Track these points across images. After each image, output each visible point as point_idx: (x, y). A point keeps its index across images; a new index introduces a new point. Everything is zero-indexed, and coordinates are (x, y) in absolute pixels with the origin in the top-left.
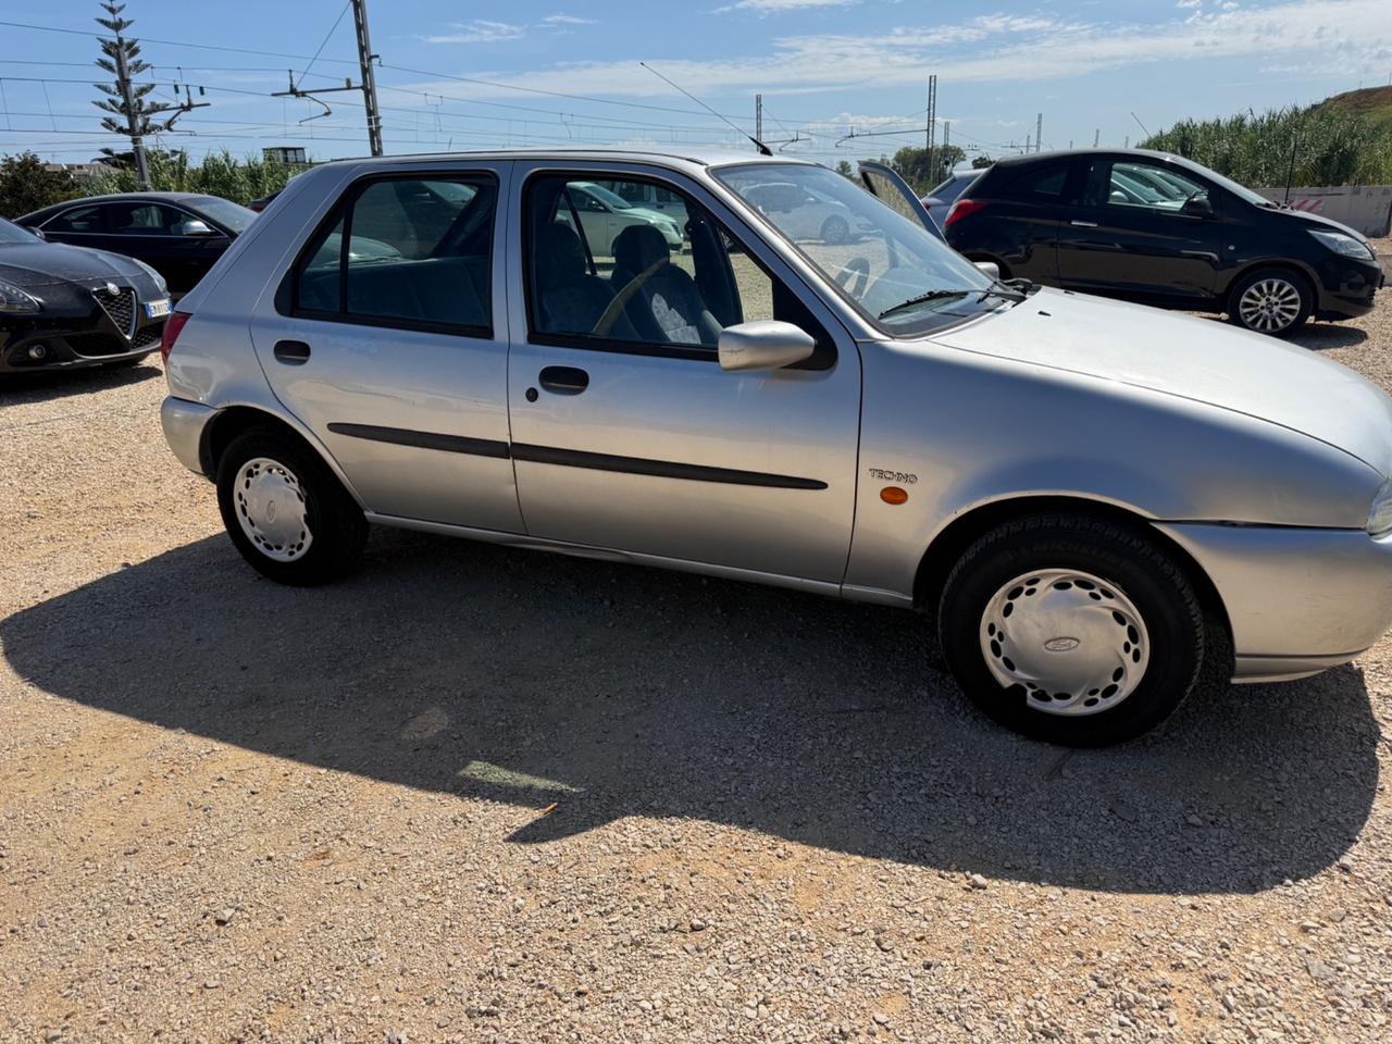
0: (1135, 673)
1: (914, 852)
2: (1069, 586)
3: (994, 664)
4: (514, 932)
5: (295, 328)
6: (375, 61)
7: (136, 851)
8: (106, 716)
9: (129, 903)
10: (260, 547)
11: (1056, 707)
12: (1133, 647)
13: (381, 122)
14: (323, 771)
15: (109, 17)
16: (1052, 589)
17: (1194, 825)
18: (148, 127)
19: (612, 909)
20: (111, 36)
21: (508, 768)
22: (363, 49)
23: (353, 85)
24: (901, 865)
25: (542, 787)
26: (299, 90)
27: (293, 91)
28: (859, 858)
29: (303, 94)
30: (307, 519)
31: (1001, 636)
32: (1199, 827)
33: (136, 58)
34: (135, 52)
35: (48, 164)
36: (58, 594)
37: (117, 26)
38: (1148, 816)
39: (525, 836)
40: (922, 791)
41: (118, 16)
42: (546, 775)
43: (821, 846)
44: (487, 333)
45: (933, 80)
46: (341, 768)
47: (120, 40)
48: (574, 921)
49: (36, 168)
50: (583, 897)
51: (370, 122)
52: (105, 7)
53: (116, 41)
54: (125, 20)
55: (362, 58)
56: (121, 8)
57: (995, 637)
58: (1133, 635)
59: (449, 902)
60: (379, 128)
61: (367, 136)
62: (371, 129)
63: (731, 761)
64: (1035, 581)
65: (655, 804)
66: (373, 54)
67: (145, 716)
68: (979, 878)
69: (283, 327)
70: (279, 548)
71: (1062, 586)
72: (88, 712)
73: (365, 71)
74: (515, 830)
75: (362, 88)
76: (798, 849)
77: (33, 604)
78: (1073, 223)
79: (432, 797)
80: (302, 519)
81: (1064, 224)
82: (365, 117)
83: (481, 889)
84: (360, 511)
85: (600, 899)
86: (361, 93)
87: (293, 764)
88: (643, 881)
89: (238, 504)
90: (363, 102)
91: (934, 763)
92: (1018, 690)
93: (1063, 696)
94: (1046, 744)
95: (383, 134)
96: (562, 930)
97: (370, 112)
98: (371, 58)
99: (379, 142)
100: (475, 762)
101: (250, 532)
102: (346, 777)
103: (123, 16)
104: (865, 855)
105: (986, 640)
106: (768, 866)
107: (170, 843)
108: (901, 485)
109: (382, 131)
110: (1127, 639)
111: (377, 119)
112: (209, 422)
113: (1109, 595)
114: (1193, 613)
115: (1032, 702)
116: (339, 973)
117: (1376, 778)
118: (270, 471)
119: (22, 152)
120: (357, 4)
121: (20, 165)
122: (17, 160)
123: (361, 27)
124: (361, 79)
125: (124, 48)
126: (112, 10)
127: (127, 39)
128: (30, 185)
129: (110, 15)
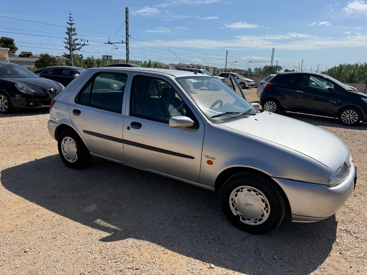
0: (267, 216)
1: (199, 256)
2: (251, 191)
3: (233, 209)
4: (92, 264)
5: (78, 107)
6: (129, 37)
7: (12, 231)
8: (18, 197)
9: (6, 244)
10: (66, 158)
11: (247, 222)
12: (266, 209)
13: (129, 52)
14: (62, 217)
15: (70, 22)
16: (247, 191)
17: (275, 259)
18: (75, 49)
19: (118, 261)
20: (69, 27)
21: (106, 222)
22: (127, 34)
23: (124, 42)
24: (194, 259)
25: (112, 228)
26: (111, 42)
27: (109, 43)
28: (184, 256)
29: (111, 43)
30: (77, 153)
31: (234, 202)
32: (276, 259)
33: (75, 32)
35: (51, 56)
36: (18, 165)
37: (71, 24)
38: (264, 255)
39: (104, 240)
40: (207, 241)
41: (72, 22)
42: (114, 225)
43: (176, 252)
44: (120, 112)
45: (273, 49)
46: (67, 217)
47: (71, 27)
48: (108, 263)
49: (48, 57)
50: (112, 257)
51: (127, 51)
52: (69, 20)
53: (70, 28)
54: (73, 23)
55: (126, 36)
56: (73, 20)
57: (233, 202)
58: (266, 205)
59: (80, 254)
60: (129, 53)
61: (126, 55)
62: (127, 53)
63: (162, 227)
64: (242, 188)
65: (138, 236)
66: (129, 35)
67: (26, 198)
68: (213, 266)
69: (75, 106)
70: (70, 159)
71: (249, 191)
72: (14, 195)
73: (127, 39)
74: (102, 238)
75: (126, 43)
76: (170, 252)
77: (11, 167)
78: (297, 91)
79: (85, 227)
80: (76, 152)
81: (295, 91)
82: (126, 50)
83: (88, 252)
84: (89, 152)
85: (116, 258)
86: (125, 44)
87: (56, 214)
88: (128, 255)
89: (62, 147)
90: (126, 46)
91: (213, 233)
92: (238, 217)
93: (249, 220)
94: (244, 232)
95: (130, 54)
96: (104, 265)
97: (127, 49)
98: (129, 36)
99: (128, 56)
100: (99, 219)
101: (64, 154)
102: (67, 219)
103: (73, 22)
104: (186, 256)
105: (231, 202)
106: (161, 255)
107: (21, 230)
108: (211, 160)
109: (129, 54)
110: (265, 207)
111: (128, 51)
112: (57, 127)
113: (261, 194)
114: (281, 202)
115: (241, 220)
116: (48, 268)
117: (330, 252)
118: (70, 140)
119: (45, 53)
120: (127, 23)
121: (44, 56)
122: (44, 54)
123: (127, 28)
124: (126, 41)
125: (72, 29)
126: (70, 20)
127: (73, 28)
128: (46, 60)
129: (70, 21)
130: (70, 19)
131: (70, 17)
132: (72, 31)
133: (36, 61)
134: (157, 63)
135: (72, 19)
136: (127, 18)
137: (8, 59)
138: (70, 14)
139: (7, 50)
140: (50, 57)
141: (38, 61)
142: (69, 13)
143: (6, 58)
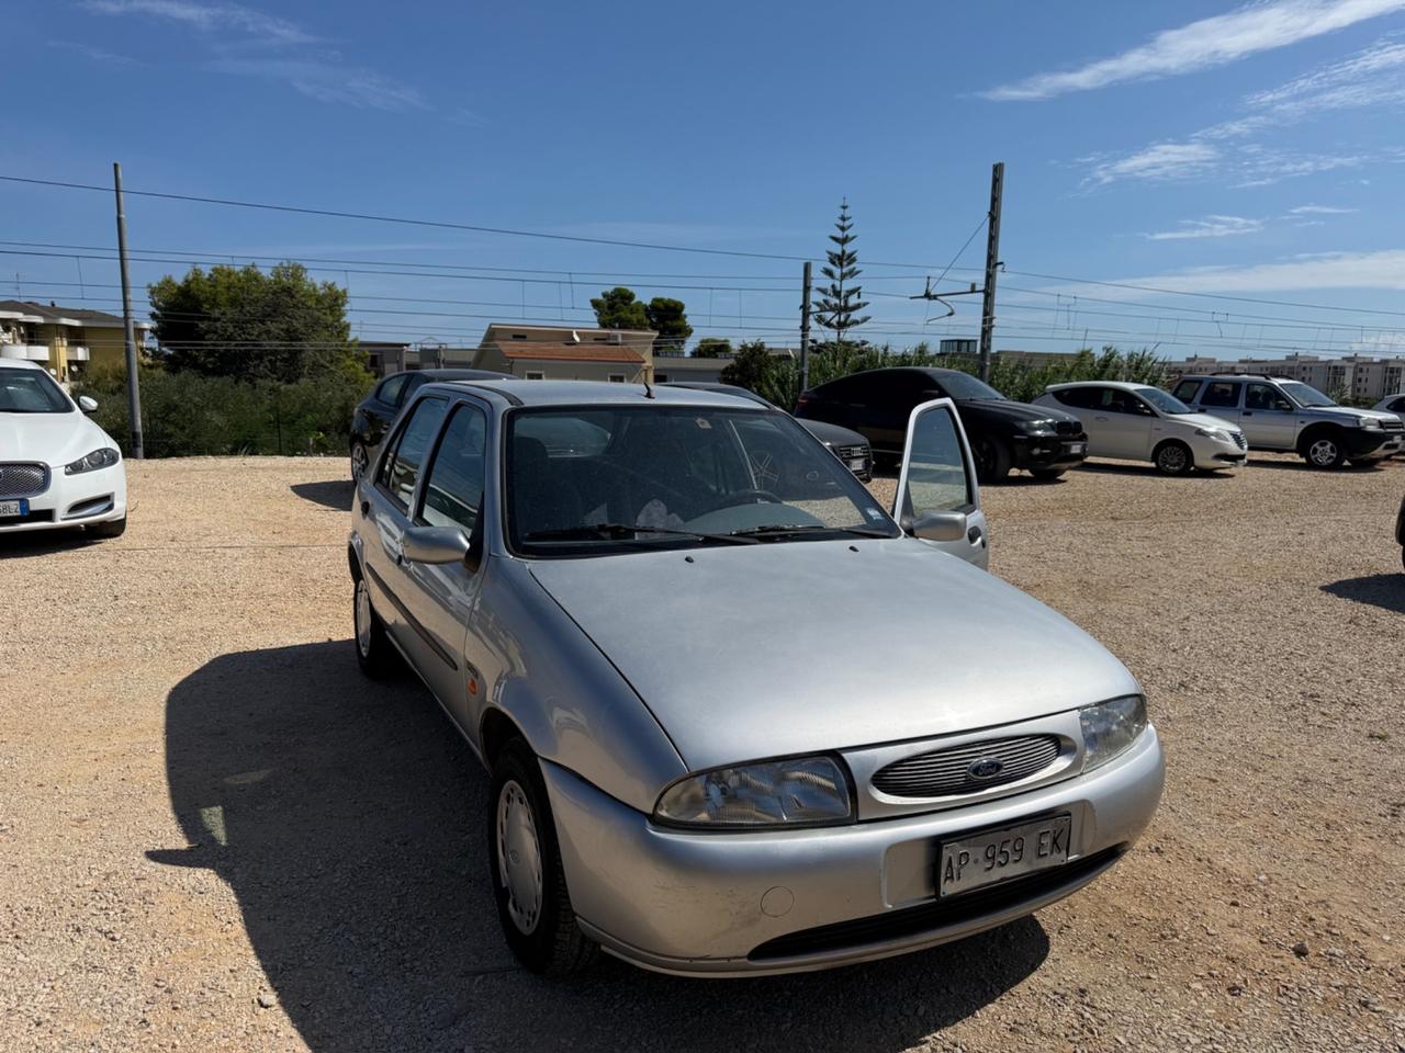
6: (999, 267)
10: (361, 648)
13: (994, 322)
15: (839, 234)
18: (848, 322)
20: (837, 249)
22: (991, 257)
23: (978, 288)
25: (214, 834)
26: (932, 293)
27: (928, 296)
29: (935, 297)
30: (370, 634)
33: (851, 267)
34: (854, 260)
35: (771, 349)
37: (843, 241)
41: (846, 233)
47: (843, 252)
49: (761, 353)
51: (984, 321)
52: (838, 226)
53: (839, 252)
54: (850, 236)
55: (989, 265)
56: (849, 227)
60: (990, 327)
62: (984, 329)
66: (999, 261)
67: (169, 725)
70: (364, 647)
73: (990, 277)
74: (159, 849)
75: (984, 291)
82: (981, 317)
86: (982, 295)
90: (982, 301)
95: (994, 332)
97: (986, 313)
98: (997, 264)
99: (989, 340)
100: (219, 807)
103: (850, 233)
108: (475, 679)
109: (994, 329)
110: (536, 854)
111: (991, 319)
119: (754, 340)
120: (994, 218)
121: (751, 350)
122: (750, 346)
123: (993, 239)
124: (984, 282)
125: (845, 258)
126: (843, 229)
127: (848, 252)
128: (754, 365)
129: (839, 231)
130: (841, 223)
131: (843, 219)
132: (845, 263)
133: (727, 368)
134: (1142, 360)
135: (847, 223)
136: (995, 200)
137: (649, 363)
138: (844, 207)
139: (651, 337)
140: (770, 354)
141: (732, 366)
142: (842, 204)
143: (644, 362)
